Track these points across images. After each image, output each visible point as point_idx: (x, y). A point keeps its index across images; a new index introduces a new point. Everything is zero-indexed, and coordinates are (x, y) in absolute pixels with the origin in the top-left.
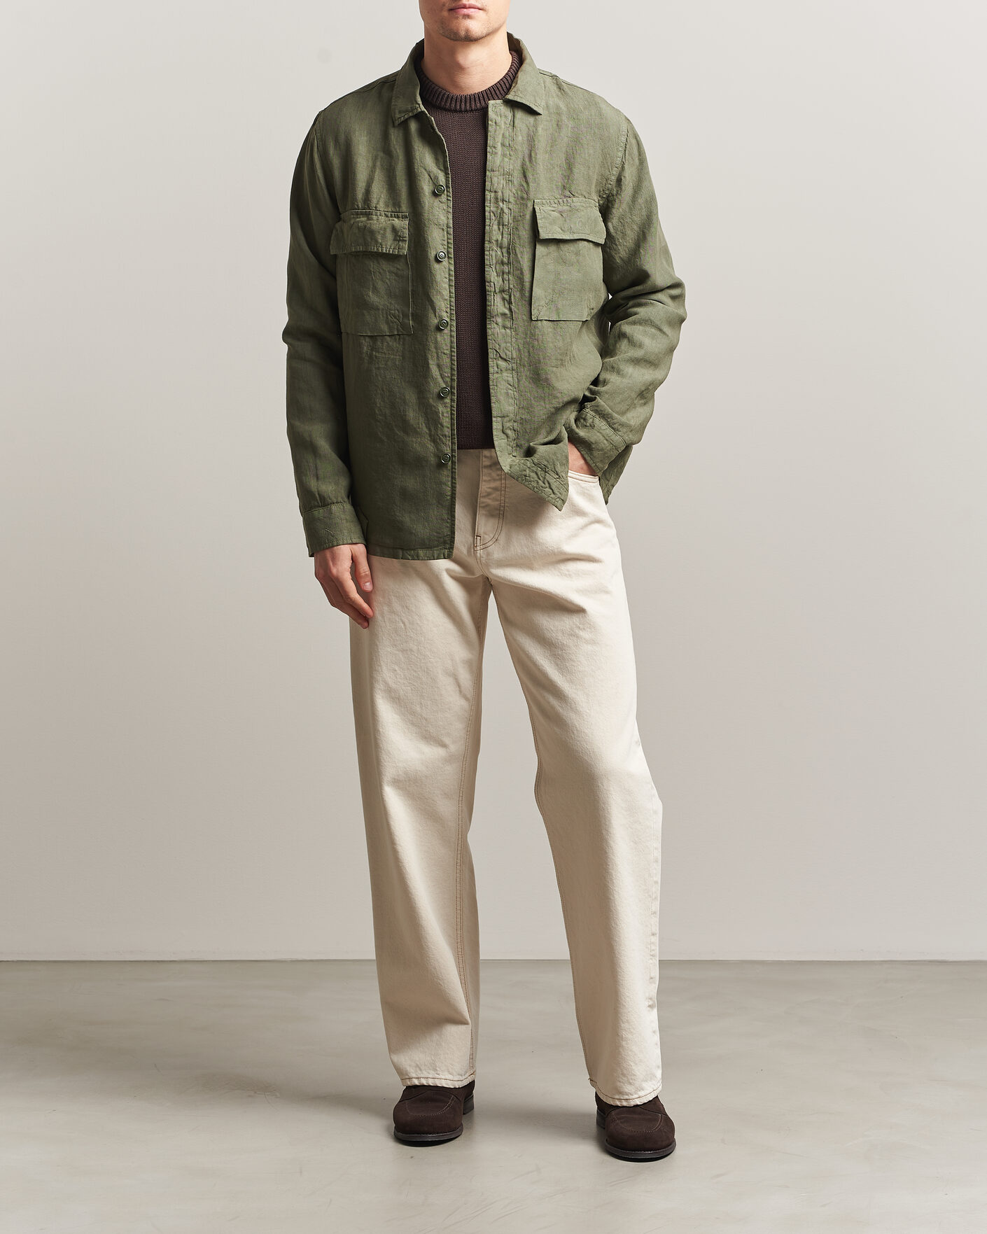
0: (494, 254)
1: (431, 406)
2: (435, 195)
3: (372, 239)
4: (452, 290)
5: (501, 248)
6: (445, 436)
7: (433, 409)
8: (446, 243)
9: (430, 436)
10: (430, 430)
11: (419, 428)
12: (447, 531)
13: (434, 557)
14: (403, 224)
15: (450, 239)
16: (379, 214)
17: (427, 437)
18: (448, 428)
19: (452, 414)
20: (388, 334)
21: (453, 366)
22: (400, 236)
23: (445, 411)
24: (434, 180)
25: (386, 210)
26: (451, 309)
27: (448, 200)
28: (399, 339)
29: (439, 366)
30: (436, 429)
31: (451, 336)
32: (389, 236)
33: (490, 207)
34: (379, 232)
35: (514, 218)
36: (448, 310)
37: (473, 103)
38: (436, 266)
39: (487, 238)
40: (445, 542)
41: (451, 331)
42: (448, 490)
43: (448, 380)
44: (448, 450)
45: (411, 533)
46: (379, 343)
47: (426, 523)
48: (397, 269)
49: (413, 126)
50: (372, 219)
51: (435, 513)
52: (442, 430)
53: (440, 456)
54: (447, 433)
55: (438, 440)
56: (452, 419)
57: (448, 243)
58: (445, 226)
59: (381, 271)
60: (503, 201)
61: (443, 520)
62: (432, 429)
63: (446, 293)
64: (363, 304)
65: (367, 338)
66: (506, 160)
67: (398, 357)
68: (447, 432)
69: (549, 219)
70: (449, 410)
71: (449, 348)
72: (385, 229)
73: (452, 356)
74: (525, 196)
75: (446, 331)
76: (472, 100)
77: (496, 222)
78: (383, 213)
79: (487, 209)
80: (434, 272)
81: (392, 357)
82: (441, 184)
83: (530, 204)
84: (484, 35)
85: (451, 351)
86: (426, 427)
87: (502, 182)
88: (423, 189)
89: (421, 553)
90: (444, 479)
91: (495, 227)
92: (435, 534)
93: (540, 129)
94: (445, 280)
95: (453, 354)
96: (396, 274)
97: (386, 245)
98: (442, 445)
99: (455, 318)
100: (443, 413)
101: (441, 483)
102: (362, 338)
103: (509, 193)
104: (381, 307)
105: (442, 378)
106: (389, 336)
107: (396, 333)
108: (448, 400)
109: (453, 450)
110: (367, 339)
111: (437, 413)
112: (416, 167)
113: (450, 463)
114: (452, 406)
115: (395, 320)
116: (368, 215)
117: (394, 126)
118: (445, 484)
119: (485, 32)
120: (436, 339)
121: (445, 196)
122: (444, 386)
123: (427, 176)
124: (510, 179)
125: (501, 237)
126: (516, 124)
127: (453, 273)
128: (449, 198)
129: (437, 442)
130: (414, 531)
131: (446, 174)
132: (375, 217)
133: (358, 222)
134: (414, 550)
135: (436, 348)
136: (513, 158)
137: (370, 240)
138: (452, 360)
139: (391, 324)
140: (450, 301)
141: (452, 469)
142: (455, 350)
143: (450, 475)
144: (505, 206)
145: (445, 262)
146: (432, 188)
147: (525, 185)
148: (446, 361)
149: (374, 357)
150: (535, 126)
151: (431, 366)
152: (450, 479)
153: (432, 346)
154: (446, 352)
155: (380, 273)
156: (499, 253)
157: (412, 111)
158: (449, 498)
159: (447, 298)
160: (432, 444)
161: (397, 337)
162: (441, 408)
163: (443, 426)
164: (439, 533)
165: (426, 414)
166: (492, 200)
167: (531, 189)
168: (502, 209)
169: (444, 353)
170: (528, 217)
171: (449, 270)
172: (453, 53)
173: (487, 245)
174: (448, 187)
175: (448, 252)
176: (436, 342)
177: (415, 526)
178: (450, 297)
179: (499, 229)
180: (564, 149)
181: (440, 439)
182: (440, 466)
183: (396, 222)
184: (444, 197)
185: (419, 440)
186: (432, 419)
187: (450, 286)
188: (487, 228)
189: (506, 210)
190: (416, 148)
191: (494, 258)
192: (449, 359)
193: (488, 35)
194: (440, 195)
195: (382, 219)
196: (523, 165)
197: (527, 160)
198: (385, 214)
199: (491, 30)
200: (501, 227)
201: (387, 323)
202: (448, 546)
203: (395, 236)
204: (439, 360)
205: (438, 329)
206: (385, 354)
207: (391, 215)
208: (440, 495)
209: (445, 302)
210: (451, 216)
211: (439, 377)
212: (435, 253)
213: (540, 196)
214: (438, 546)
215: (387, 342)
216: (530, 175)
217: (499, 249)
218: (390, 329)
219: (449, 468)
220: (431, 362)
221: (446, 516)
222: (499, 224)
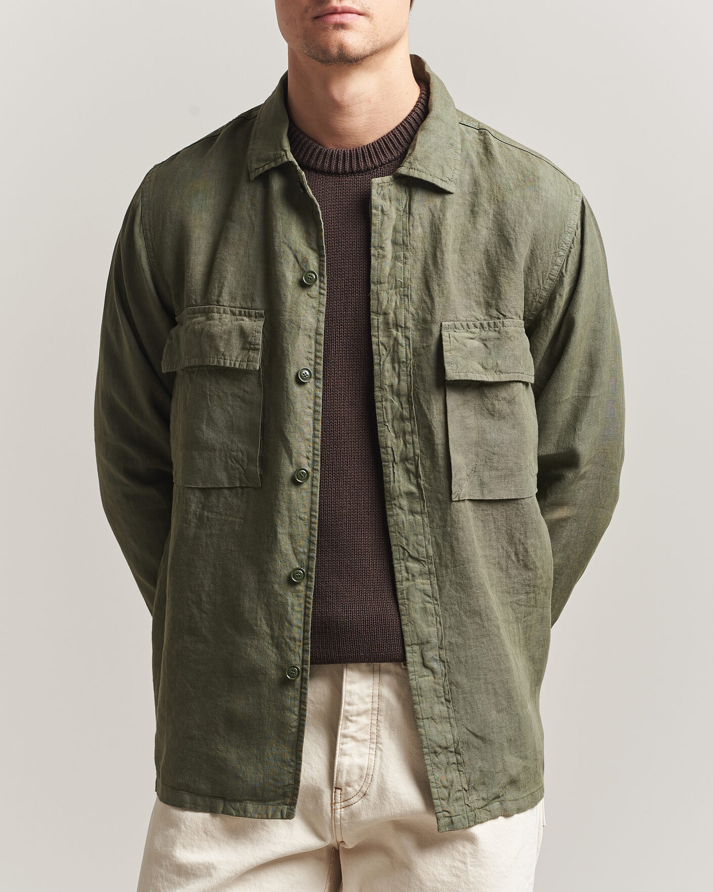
0: (388, 405)
1: (276, 594)
2: (303, 285)
3: (211, 347)
4: (317, 426)
5: (399, 395)
6: (295, 639)
7: (279, 599)
8: (312, 357)
9: (272, 637)
10: (272, 629)
11: (256, 625)
12: (288, 779)
13: (267, 815)
14: (255, 326)
15: (319, 351)
16: (222, 311)
17: (268, 639)
18: (299, 628)
19: (306, 608)
20: (227, 486)
21: (312, 538)
22: (250, 343)
23: (296, 602)
24: (301, 263)
25: (232, 304)
26: (314, 454)
27: (320, 293)
28: (242, 494)
29: (291, 536)
30: (281, 627)
31: (312, 493)
32: (236, 342)
33: (379, 338)
34: (221, 337)
35: (415, 349)
36: (311, 455)
37: (354, 161)
38: (296, 390)
39: (377, 383)
40: (284, 795)
41: (312, 486)
42: (293, 718)
43: (304, 557)
44: (296, 660)
45: (237, 777)
46: (213, 499)
47: (260, 765)
48: (244, 391)
49: (277, 184)
50: (212, 319)
51: (275, 751)
52: (290, 631)
53: (285, 667)
54: (297, 636)
55: (284, 646)
56: (306, 615)
57: (316, 356)
58: (313, 331)
59: (221, 394)
60: (397, 326)
61: (284, 762)
62: (276, 628)
63: (308, 431)
64: (194, 443)
65: (197, 491)
66: (399, 264)
67: (238, 520)
68: (297, 633)
69: (463, 350)
70: (302, 601)
71: (308, 510)
72: (230, 333)
73: (311, 522)
74: (429, 317)
75: (306, 486)
76: (354, 157)
77: (389, 359)
78: (228, 309)
79: (374, 340)
80: (292, 398)
81: (230, 519)
82: (312, 269)
83: (435, 330)
84: (368, 52)
85: (311, 516)
86: (267, 624)
87: (394, 298)
88: (284, 276)
89: (250, 807)
90: (289, 702)
91: (388, 366)
92: (272, 782)
93: (449, 215)
94: (308, 410)
95: (313, 520)
96: (243, 400)
97: (230, 356)
98: (289, 652)
99: (319, 468)
100: (293, 605)
101: (284, 708)
102: (190, 491)
103: (407, 315)
104: (218, 446)
105: (296, 554)
106: (228, 488)
107: (238, 485)
108: (301, 588)
109: (304, 662)
110: (198, 493)
111: (284, 605)
112: (277, 244)
113: (299, 679)
114: (307, 596)
115: (237, 466)
116: (207, 313)
117: (249, 181)
118: (290, 710)
119: (368, 48)
120: (290, 496)
121: (317, 288)
122: (298, 566)
123: (291, 257)
124: (406, 293)
125: (397, 380)
126: (413, 210)
127: (320, 401)
128: (322, 291)
129: (282, 648)
130: (241, 775)
131: (320, 256)
132: (216, 316)
133: (194, 323)
134: (240, 801)
135: (289, 510)
136: (410, 261)
137: (208, 348)
138: (311, 528)
139: (232, 472)
140: (314, 443)
141: (301, 688)
142: (317, 515)
143: (298, 696)
144: (400, 334)
145: (310, 385)
146: (298, 275)
147: (428, 301)
148: (302, 529)
149: (205, 518)
150: (443, 210)
151: (280, 536)
152: (297, 703)
153: (283, 506)
154: (302, 516)
155: (219, 396)
156: (396, 404)
157: (275, 160)
158: (294, 730)
159: (310, 437)
160: (274, 650)
161: (240, 491)
162: (291, 599)
163: (291, 625)
164: (277, 781)
165: (268, 605)
166: (381, 327)
167: (437, 307)
168: (396, 339)
169: (301, 518)
170: (433, 348)
171: (316, 396)
172: (326, 84)
173: (378, 394)
174: (321, 275)
175: (315, 371)
176: (290, 501)
177: (243, 768)
178: (315, 436)
179: (394, 368)
180: (482, 247)
181: (286, 643)
182: (285, 683)
183: (247, 323)
184: (314, 290)
185: (256, 642)
186: (279, 617)
187: (315, 419)
188: (376, 367)
189: (402, 340)
190: (278, 215)
191: (389, 411)
192: (307, 527)
193: (375, 53)
194: (310, 286)
195: (227, 318)
196: (425, 270)
197: (430, 262)
198: (231, 311)
199: (378, 45)
200: (396, 366)
201: (226, 469)
202: (288, 800)
203: (244, 344)
204: (292, 528)
205: (295, 482)
206: (221, 514)
207: (240, 312)
208: (282, 726)
209: (307, 443)
210: (322, 318)
211: (290, 552)
212: (296, 371)
213: (452, 317)
214: (274, 800)
215: (226, 498)
216: (435, 287)
217: (395, 398)
218: (230, 477)
219: (298, 686)
220: (280, 530)
221: (288, 757)
222: (393, 362)
